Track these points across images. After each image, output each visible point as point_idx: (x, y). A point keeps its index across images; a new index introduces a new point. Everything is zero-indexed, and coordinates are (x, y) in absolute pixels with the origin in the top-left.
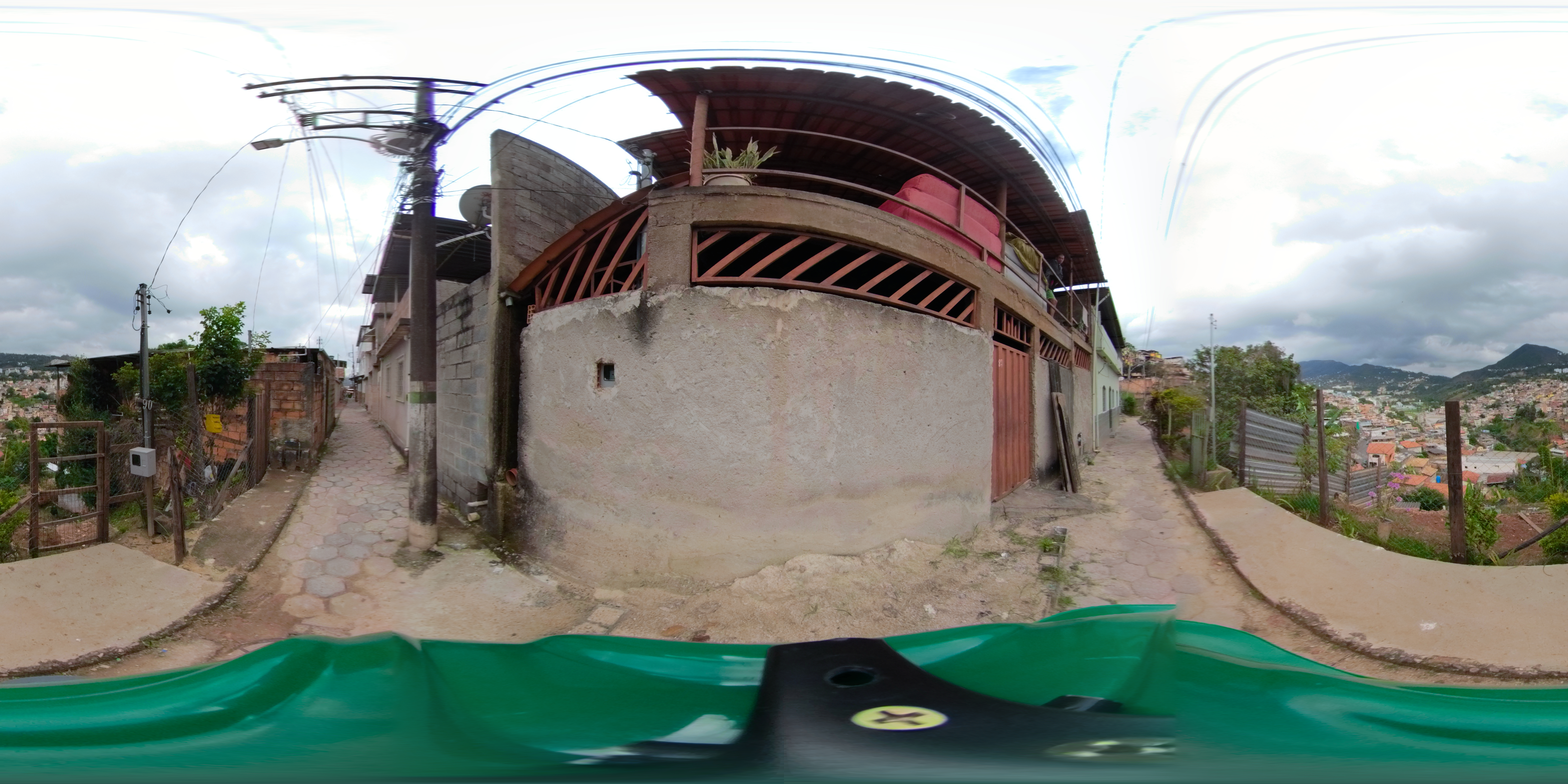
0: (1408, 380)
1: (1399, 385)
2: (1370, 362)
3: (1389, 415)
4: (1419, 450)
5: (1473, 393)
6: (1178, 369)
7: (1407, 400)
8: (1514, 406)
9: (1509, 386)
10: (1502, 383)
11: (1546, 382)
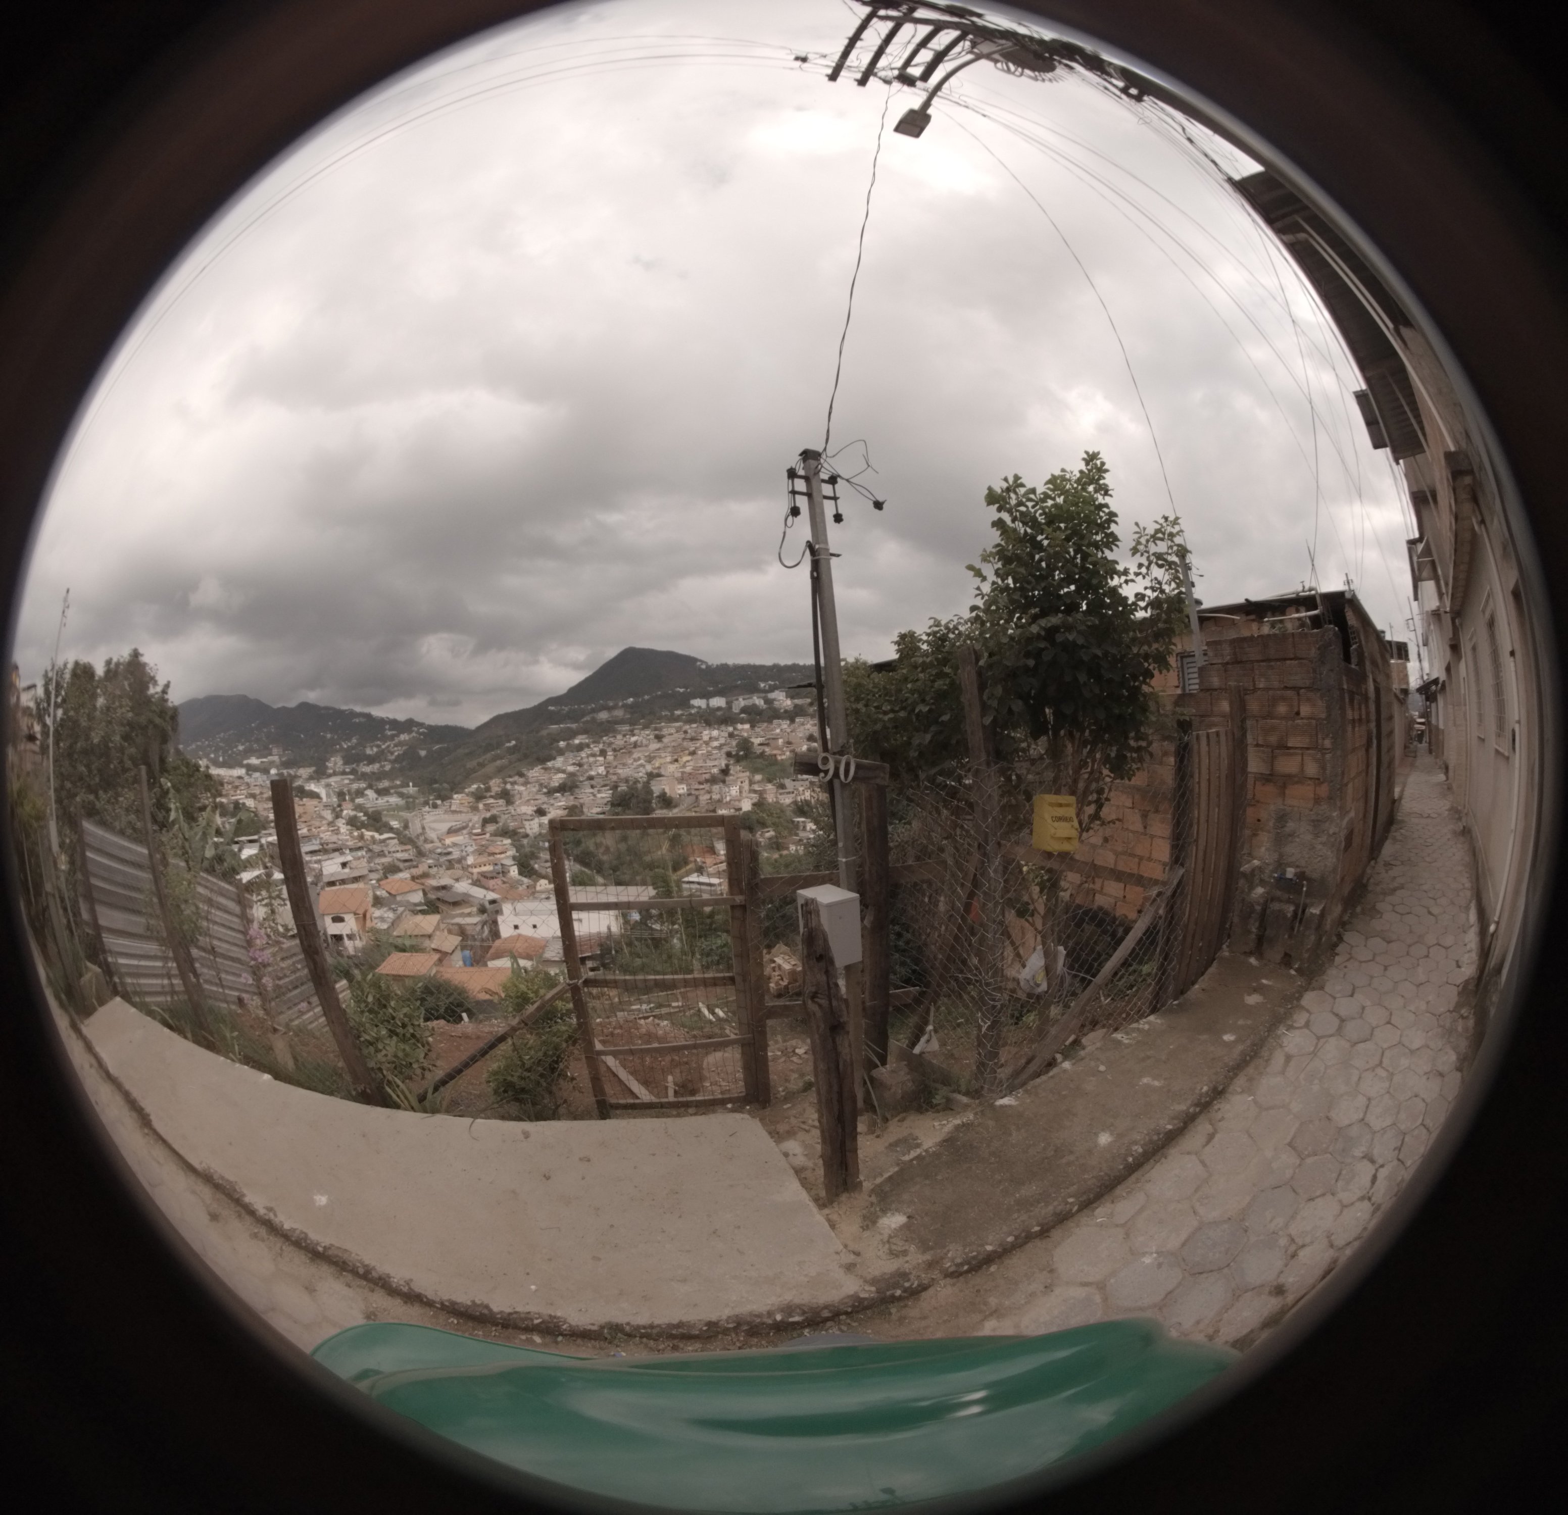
0: (385, 739)
1: (369, 751)
3: (352, 822)
4: (417, 897)
5: (519, 760)
7: (385, 784)
8: (605, 786)
9: (594, 742)
10: (580, 737)
11: (673, 731)
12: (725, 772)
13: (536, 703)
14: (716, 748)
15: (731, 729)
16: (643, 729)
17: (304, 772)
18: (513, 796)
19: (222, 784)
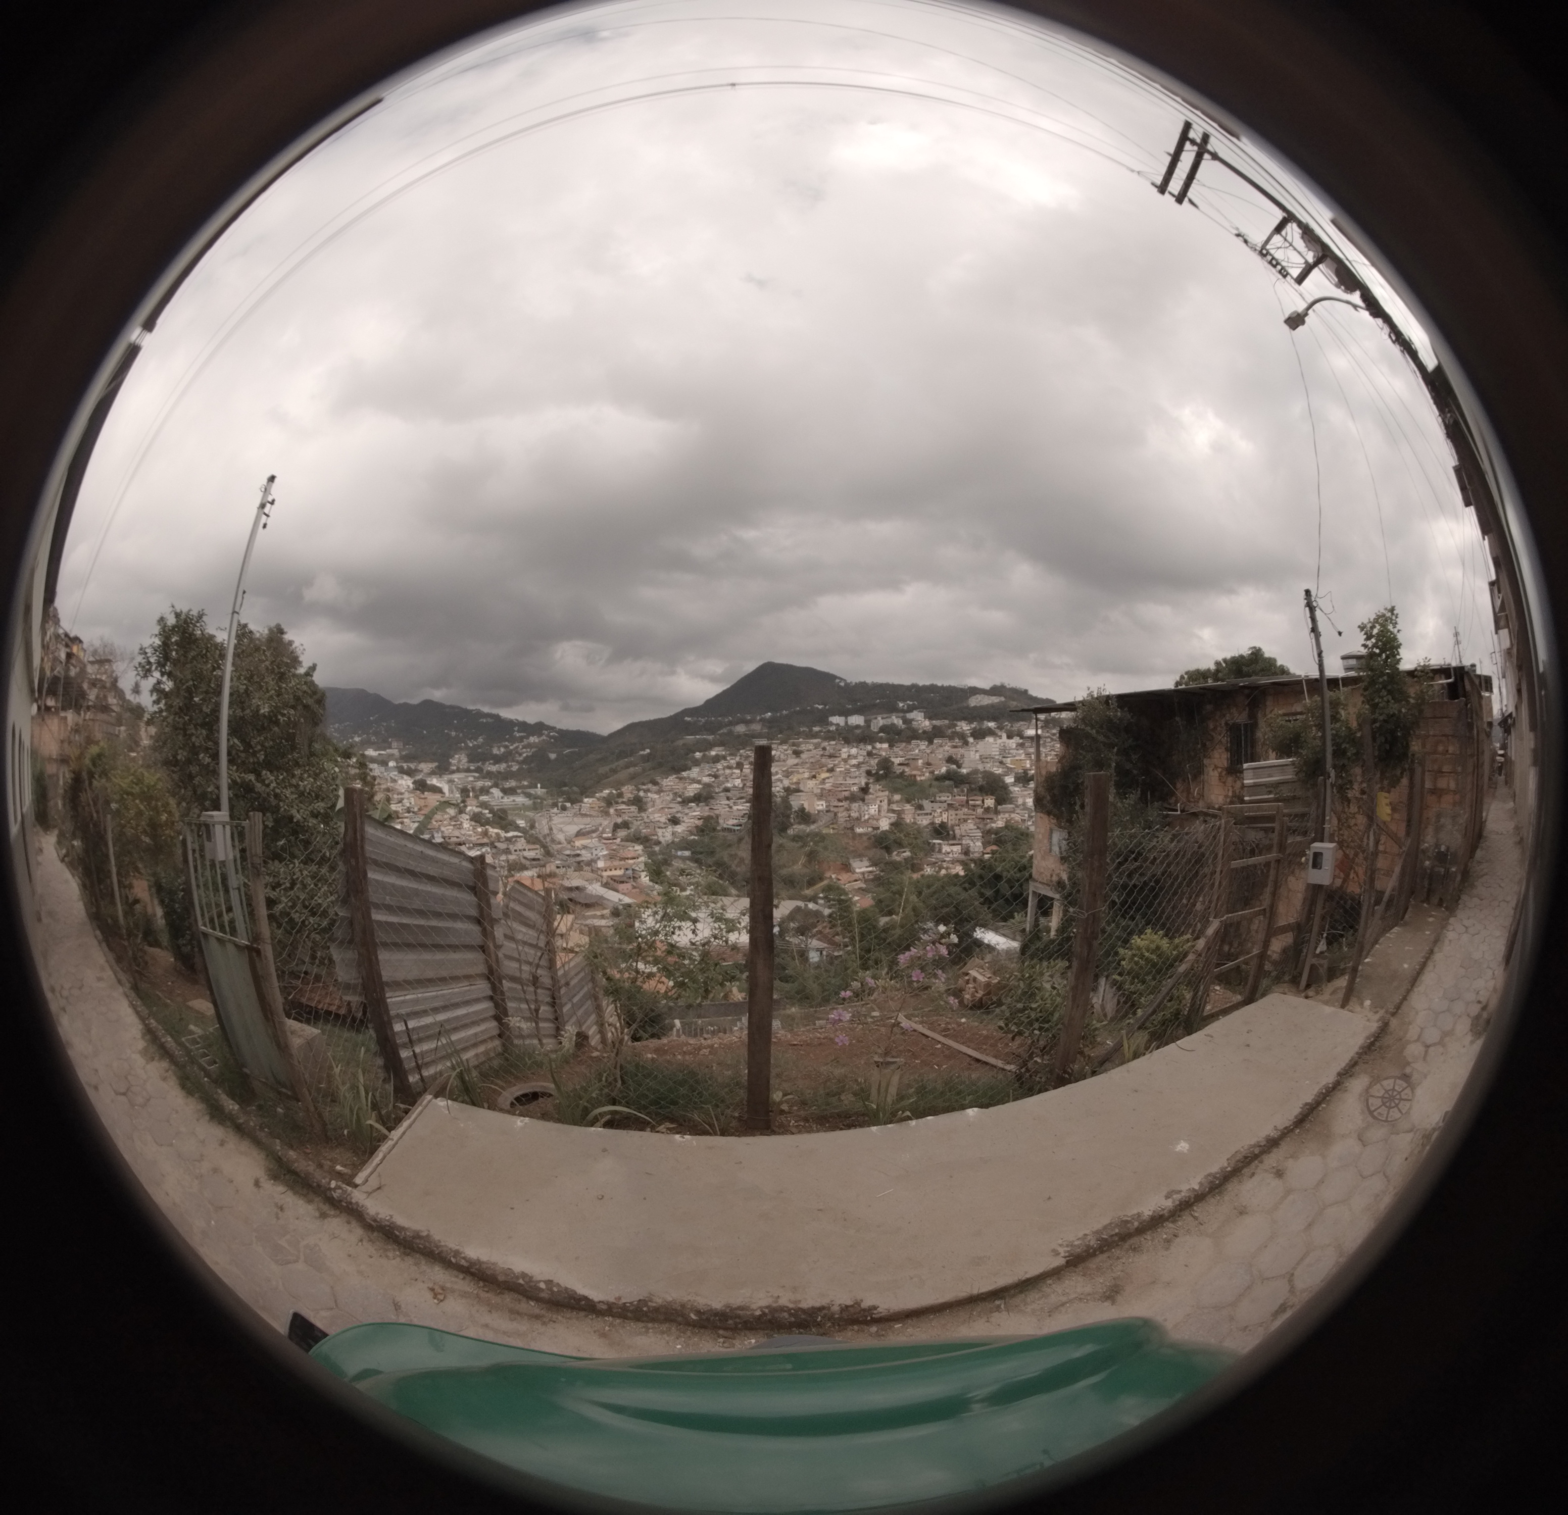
0: (513, 740)
1: (495, 751)
3: (477, 819)
5: (654, 768)
7: (512, 783)
8: (742, 798)
9: (731, 755)
10: (717, 749)
11: (811, 747)
12: (865, 790)
13: (672, 714)
14: (854, 766)
15: (869, 748)
16: (781, 744)
18: (646, 803)
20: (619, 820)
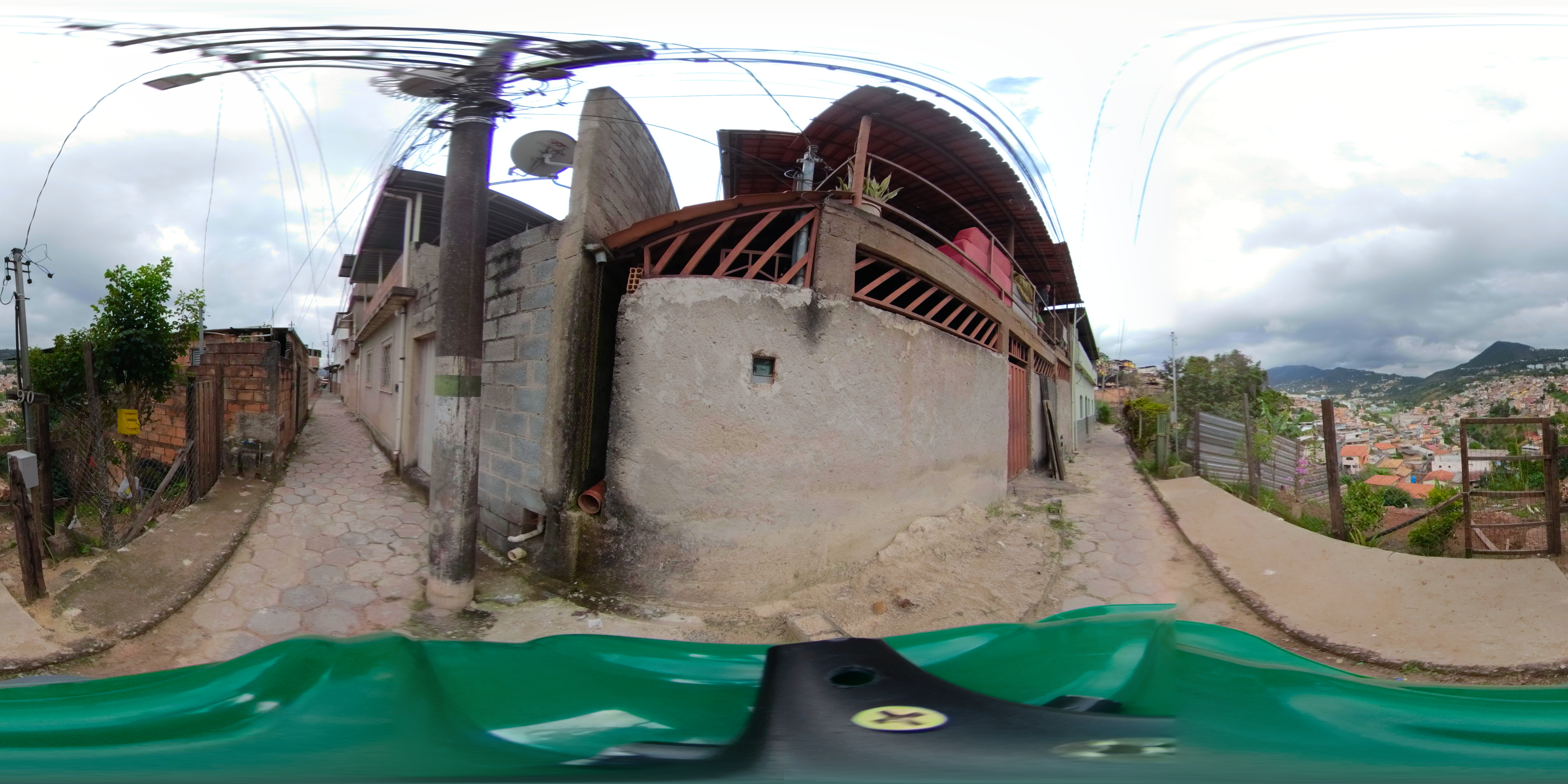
0: (1381, 382)
1: (1373, 388)
2: (1343, 365)
3: (1363, 418)
4: (1393, 451)
5: (1446, 392)
6: (1151, 379)
7: (1381, 402)
8: (1487, 404)
9: (1482, 384)
10: (1475, 382)
11: (1519, 379)
12: (1543, 398)
14: (1538, 387)
15: (1545, 378)
17: (1339, 396)
18: (1444, 408)
19: (1294, 401)
20: (1431, 416)
